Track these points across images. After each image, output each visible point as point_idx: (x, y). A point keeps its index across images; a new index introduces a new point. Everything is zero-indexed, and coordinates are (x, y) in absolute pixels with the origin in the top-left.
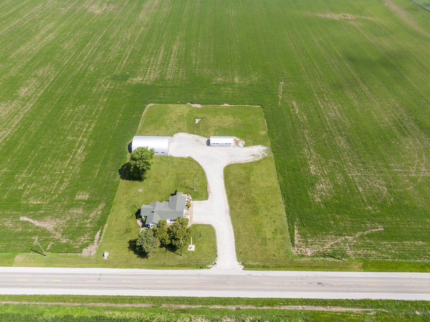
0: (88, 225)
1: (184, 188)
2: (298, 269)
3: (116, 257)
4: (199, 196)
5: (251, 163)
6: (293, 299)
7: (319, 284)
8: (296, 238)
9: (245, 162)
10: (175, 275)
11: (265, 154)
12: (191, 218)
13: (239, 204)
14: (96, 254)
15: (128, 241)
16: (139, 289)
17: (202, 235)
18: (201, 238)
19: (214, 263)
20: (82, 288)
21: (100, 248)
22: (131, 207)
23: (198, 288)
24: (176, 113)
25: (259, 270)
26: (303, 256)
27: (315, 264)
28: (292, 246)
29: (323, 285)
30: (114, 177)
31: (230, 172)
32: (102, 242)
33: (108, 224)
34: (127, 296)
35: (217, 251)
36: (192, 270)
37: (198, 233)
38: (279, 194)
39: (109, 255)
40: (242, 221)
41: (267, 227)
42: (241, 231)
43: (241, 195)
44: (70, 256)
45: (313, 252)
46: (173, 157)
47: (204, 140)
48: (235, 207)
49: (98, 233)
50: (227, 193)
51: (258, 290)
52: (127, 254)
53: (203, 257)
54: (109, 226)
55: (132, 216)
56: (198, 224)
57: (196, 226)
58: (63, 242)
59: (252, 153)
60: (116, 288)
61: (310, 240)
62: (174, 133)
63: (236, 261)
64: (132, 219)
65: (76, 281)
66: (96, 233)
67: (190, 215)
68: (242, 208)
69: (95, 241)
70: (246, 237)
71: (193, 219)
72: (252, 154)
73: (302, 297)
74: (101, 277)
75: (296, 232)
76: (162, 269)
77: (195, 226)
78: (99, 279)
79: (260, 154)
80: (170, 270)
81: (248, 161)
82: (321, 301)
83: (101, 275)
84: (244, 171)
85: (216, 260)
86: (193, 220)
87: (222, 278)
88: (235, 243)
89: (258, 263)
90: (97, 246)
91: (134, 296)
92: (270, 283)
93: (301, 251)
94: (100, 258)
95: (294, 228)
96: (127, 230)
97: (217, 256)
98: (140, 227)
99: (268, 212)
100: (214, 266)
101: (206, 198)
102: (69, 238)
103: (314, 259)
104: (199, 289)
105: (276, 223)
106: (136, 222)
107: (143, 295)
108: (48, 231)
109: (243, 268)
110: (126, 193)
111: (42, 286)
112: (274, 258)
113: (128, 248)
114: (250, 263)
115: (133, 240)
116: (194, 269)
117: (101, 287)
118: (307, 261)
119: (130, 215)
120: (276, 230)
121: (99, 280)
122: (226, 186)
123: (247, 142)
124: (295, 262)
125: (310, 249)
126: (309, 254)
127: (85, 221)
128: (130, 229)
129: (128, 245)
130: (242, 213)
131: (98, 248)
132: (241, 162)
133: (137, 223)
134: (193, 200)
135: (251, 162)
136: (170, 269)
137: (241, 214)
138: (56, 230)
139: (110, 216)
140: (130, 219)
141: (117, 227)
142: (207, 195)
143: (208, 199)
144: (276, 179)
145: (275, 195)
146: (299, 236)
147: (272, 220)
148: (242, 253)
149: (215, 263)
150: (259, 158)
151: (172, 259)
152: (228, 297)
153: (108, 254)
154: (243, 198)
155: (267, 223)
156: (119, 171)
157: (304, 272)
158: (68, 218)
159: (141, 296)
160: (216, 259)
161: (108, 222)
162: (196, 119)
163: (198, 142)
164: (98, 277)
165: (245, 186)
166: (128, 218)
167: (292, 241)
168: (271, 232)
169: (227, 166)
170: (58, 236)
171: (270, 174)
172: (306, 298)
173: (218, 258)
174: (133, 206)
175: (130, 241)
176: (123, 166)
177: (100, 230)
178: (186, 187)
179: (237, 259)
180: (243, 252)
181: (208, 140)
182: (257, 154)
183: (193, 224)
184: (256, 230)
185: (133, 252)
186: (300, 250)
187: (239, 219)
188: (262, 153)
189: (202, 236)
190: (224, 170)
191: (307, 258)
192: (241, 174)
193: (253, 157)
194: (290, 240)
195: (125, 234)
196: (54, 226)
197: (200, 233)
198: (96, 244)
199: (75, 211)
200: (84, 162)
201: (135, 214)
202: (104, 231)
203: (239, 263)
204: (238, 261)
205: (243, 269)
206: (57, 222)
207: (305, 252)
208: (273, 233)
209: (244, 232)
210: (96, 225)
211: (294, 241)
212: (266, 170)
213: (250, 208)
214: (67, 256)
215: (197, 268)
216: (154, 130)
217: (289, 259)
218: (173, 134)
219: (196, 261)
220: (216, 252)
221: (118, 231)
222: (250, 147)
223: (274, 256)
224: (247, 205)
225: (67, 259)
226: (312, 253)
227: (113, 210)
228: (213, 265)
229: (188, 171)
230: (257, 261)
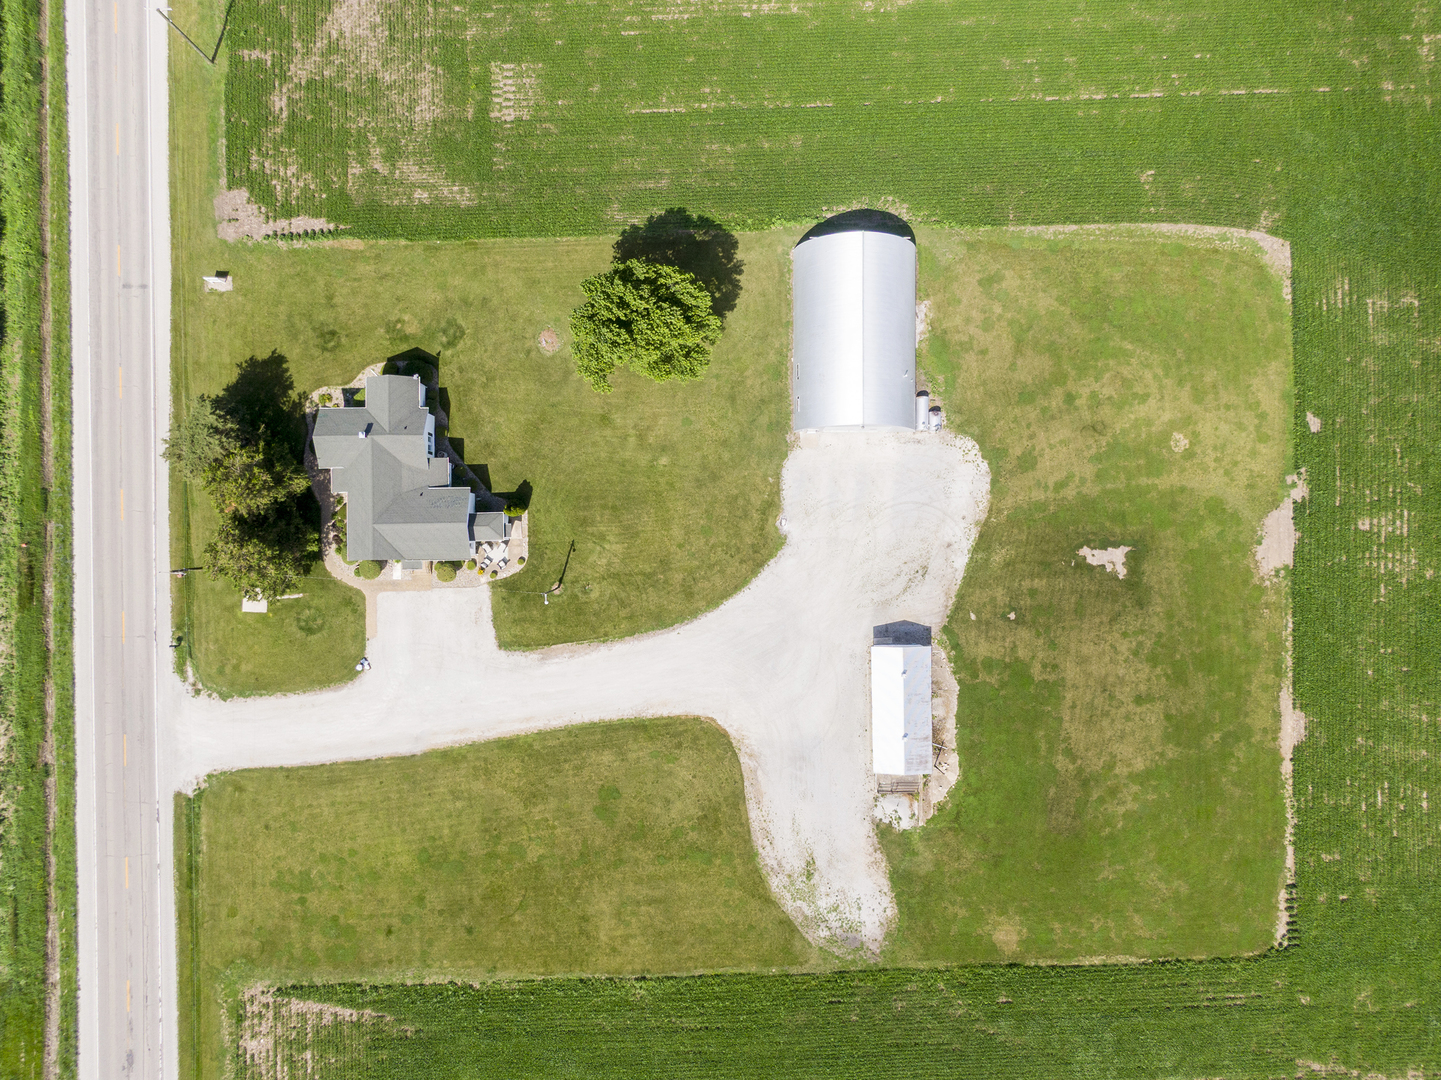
0: (355, 169)
1: (568, 540)
2: (189, 992)
3: (214, 321)
4: (523, 607)
5: (750, 855)
6: (77, 958)
7: (130, 1057)
8: (312, 1006)
9: (755, 826)
10: (147, 550)
11: (824, 933)
12: (395, 586)
13: (478, 786)
14: (224, 242)
15: (283, 350)
16: (96, 434)
17: (313, 638)
18: (300, 635)
19: (200, 686)
20: (95, 237)
21: (252, 251)
22: (451, 323)
23: (104, 637)
24: (1186, 422)
25: (175, 850)
26: (240, 1019)
27: (209, 1057)
28: (278, 985)
29: (124, 1068)
30: (632, 203)
31: (679, 746)
32: (278, 253)
33: (361, 248)
34: (71, 398)
35: (247, 697)
36: (170, 609)
37: (319, 621)
38: (542, 970)
39: (221, 295)
40: (389, 799)
41: (360, 896)
42: (339, 793)
43: (531, 798)
44: (214, 152)
45: (257, 1060)
46: (784, 456)
47: (928, 607)
48: (463, 772)
49: (319, 224)
50: (542, 735)
51: (102, 843)
52: (227, 360)
53: (216, 646)
54: (356, 256)
55: (405, 338)
56: (363, 616)
57: (355, 611)
58: (277, 99)
59: (830, 863)
60: (97, 356)
61: (310, 1062)
62: (981, 440)
63: (208, 770)
64: (387, 343)
65: (118, 206)
66: (317, 215)
67: (409, 578)
68: (458, 798)
69: (282, 224)
70: (307, 812)
71: (389, 593)
72: (820, 863)
73: (81, 987)
74: (135, 291)
75: (347, 1013)
76: (170, 502)
77: (352, 604)
78: (126, 286)
79: (823, 903)
80: (168, 530)
81: (759, 840)
82: (72, 1050)
83: (144, 287)
84: (689, 818)
85: (210, 696)
86: (381, 596)
87: (142, 717)
88: (281, 768)
89: (205, 847)
90: (258, 237)
91: (71, 422)
92: (127, 887)
93: (260, 1015)
94: (209, 263)
95: (363, 1006)
96: (333, 333)
97: (224, 697)
98: (346, 383)
99: (441, 913)
100: (190, 688)
101: (508, 637)
102: (293, 115)
103: (228, 1057)
104: (100, 639)
105: (381, 937)
106: (374, 361)
107: (74, 452)
108: (324, 21)
109: (184, 792)
110: (532, 283)
111: (97, 97)
112: (224, 912)
113: (251, 359)
114: (204, 821)
115: (287, 370)
116: (173, 617)
117: (100, 301)
118: (219, 1032)
119: (410, 330)
120: (349, 931)
121: (124, 286)
122: (590, 729)
123: (919, 846)
124: (213, 987)
125: (271, 1053)
126: (252, 1045)
127: (377, 151)
128: (338, 345)
129: (263, 354)
130: (427, 799)
131: (250, 244)
132: (751, 805)
133: (368, 364)
134: (494, 585)
135: (756, 854)
136: (171, 528)
137: (424, 796)
138: (333, 48)
139: (406, 247)
140: (388, 332)
141: (345, 291)
142: (527, 646)
143: (503, 653)
144: (638, 967)
145: (539, 950)
146: (324, 1021)
147: (395, 922)
148: (237, 794)
149: (198, 692)
150: (788, 896)
151: (207, 533)
152: (74, 739)
153: (223, 290)
154: (515, 807)
155: (381, 901)
156: (670, 212)
157: (175, 1014)
158: (387, 77)
159: (74, 445)
160: (215, 695)
161: (372, 246)
162: (1126, 549)
163: (904, 579)
164: (135, 280)
165: (589, 817)
166: (390, 328)
167: (299, 991)
168: (336, 913)
169: (724, 735)
170: (301, 70)
171: (677, 943)
172: (81, 1002)
173: (216, 702)
174: (459, 327)
175: (283, 357)
176: (705, 223)
177: (332, 226)
178: (577, 546)
179: (215, 773)
180: (244, 795)
181: (928, 630)
182: (823, 889)
183: (364, 598)
184: (345, 855)
185: (234, 380)
186: (264, 1012)
187: (395, 788)
188: (832, 916)
189: (309, 639)
190: (697, 719)
191: (231, 1034)
192: (668, 801)
193: (796, 864)
194: (305, 983)
195: (314, 329)
196: (347, 34)
197: (321, 628)
198: (269, 228)
199: (426, 91)
200: (738, 20)
201: (414, 347)
202: (328, 243)
203: (201, 780)
204: (210, 776)
205: (178, 795)
206: (371, 36)
207: (256, 1029)
208: (335, 919)
209: (333, 804)
210: (359, 202)
211: (300, 997)
212: (702, 926)
213: (457, 834)
214: (214, 141)
215: (179, 627)
216: (1011, 323)
217: (221, 967)
218: (976, 430)
219: (204, 620)
220: (242, 694)
221: (330, 298)
222: (878, 855)
223: (232, 913)
224: (473, 822)
225: (205, 141)
226: (253, 1056)
227: (437, 249)
228: (194, 685)
229: (680, 546)
230: (210, 848)
